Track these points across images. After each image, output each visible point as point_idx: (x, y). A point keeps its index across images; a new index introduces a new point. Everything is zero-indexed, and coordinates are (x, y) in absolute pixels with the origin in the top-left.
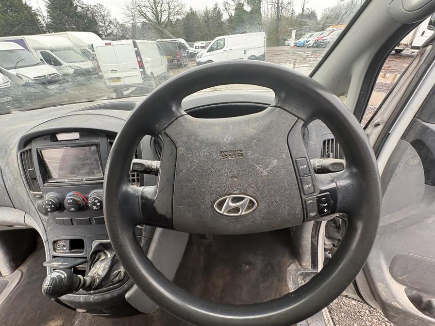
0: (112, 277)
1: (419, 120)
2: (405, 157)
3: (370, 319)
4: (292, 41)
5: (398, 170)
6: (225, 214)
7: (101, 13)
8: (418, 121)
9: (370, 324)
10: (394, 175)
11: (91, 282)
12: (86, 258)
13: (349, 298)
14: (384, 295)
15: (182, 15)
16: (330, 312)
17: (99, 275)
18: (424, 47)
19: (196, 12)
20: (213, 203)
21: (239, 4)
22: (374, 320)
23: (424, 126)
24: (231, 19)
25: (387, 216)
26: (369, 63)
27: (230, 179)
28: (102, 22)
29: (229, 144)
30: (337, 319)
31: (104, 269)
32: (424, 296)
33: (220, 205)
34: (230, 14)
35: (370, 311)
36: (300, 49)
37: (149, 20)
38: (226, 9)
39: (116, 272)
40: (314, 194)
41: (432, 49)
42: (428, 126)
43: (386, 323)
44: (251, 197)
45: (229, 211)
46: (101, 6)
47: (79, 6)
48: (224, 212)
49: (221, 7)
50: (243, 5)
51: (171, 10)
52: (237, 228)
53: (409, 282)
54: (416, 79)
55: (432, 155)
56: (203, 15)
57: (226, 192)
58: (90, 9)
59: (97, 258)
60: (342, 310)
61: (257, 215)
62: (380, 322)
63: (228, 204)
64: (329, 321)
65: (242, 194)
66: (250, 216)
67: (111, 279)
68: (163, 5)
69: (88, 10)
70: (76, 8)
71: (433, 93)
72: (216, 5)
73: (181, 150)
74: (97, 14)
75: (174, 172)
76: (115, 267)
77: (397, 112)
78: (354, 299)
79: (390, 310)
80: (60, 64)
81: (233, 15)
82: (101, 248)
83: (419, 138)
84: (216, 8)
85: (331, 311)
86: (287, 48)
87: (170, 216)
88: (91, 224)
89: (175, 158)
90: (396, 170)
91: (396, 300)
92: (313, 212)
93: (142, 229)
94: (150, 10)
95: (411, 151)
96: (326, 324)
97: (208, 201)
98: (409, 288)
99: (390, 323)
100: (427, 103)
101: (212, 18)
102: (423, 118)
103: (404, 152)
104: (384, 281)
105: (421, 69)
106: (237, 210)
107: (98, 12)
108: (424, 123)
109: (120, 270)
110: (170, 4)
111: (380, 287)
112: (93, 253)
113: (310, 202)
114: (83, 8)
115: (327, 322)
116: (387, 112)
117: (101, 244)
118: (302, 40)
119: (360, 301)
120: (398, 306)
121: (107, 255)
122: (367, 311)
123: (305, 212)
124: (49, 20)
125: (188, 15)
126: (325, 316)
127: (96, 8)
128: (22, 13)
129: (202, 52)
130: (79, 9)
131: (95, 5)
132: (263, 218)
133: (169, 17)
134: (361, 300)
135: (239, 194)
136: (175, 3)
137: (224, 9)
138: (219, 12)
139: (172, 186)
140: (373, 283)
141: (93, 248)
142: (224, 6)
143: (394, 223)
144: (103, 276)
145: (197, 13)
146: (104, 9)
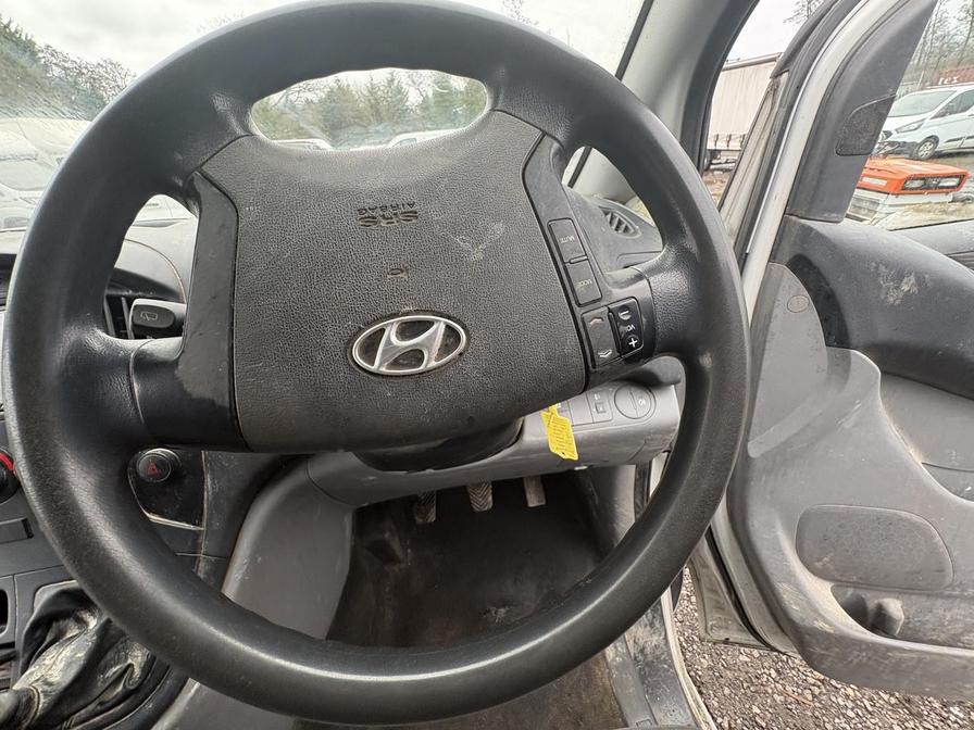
0: (100, 685)
1: (794, 218)
2: (783, 297)
3: (780, 687)
5: (775, 326)
6: (384, 370)
7: (115, 81)
8: (791, 221)
9: (782, 698)
10: (769, 337)
11: (17, 708)
12: (11, 645)
13: (733, 644)
14: (795, 609)
15: (318, 92)
16: (700, 693)
17: (50, 684)
18: (776, 77)
19: (348, 86)
20: (348, 344)
22: (788, 688)
23: (803, 226)
24: (425, 106)
25: (771, 430)
26: (685, 96)
27: (389, 277)
29: (381, 191)
30: (716, 704)
31: (69, 665)
32: (869, 595)
33: (369, 350)
34: (424, 93)
35: (777, 671)
39: (114, 670)
40: (602, 304)
41: (789, 79)
42: (812, 226)
43: (812, 688)
44: (449, 318)
45: (395, 364)
46: (116, 65)
47: (56, 64)
48: (380, 365)
52: (421, 409)
53: (837, 570)
54: (774, 138)
55: (828, 285)
56: (365, 93)
57: (381, 311)
58: (85, 71)
59: (48, 639)
60: (723, 681)
61: (468, 366)
62: (800, 691)
63: (389, 342)
64: (699, 707)
65: (425, 312)
66: (451, 371)
67: (97, 692)
69: (81, 74)
70: (46, 67)
71: (806, 161)
73: (249, 212)
74: (104, 84)
75: (231, 273)
76: (110, 655)
77: (753, 206)
78: (742, 645)
79: (814, 641)
81: (430, 96)
82: (65, 606)
83: (799, 252)
84: (393, 80)
85: (702, 689)
87: (227, 399)
88: (30, 536)
89: (233, 238)
90: (772, 325)
91: (820, 614)
92: (605, 349)
93: (197, 534)
95: (791, 283)
96: (693, 716)
97: (332, 341)
98: (839, 584)
99: (819, 687)
100: (800, 182)
102: (799, 213)
103: (779, 285)
104: (791, 578)
105: (779, 117)
106: (416, 356)
107: (107, 79)
108: (803, 221)
109: (129, 661)
111: (785, 592)
112: (36, 625)
113: (596, 324)
114: (65, 69)
115: (695, 710)
116: (736, 211)
117: (64, 593)
119: (754, 647)
120: (827, 628)
121: (87, 624)
122: (772, 671)
123: (588, 351)
125: (332, 91)
126: (689, 697)
127: (101, 70)
130: (56, 71)
132: (486, 373)
134: (756, 643)
135: (417, 312)
137: (410, 82)
138: (399, 88)
139: (227, 311)
140: (772, 589)
141: (38, 606)
143: (785, 442)
144: (64, 685)
145: (351, 88)
146: (123, 73)
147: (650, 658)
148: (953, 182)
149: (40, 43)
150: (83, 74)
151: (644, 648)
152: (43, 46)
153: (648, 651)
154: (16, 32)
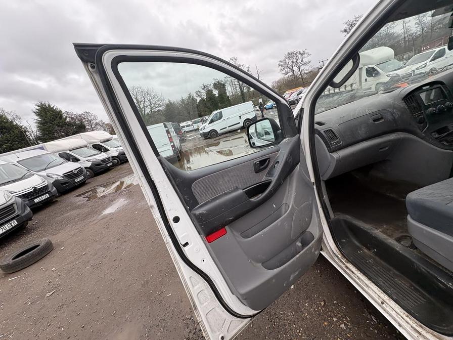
21: (209, 91)
28: (88, 126)
36: (271, 110)
38: (199, 96)
49: (195, 95)
50: (212, 90)
72: (190, 94)
80: (79, 160)
110: (151, 100)
124: (38, 133)
128: (12, 132)
129: (204, 125)
133: (151, 110)
136: (156, 99)
142: (197, 94)
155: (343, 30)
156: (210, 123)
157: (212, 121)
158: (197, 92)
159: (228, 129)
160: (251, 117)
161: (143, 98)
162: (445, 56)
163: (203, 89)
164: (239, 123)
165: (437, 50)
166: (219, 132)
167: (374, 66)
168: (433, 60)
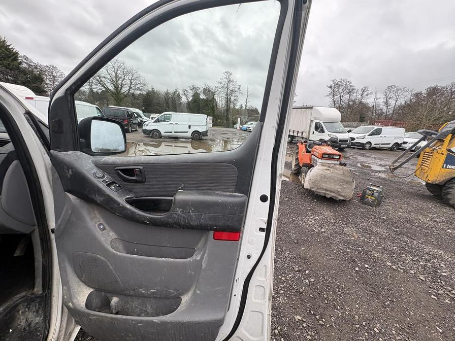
4: (238, 126)
7: (52, 73)
15: (144, 91)
19: (157, 91)
21: (196, 93)
24: (189, 104)
28: (50, 81)
34: (188, 99)
37: (107, 89)
38: (185, 94)
46: (55, 68)
47: (26, 63)
49: (181, 93)
50: (199, 94)
51: (132, 86)
53: (89, 281)
56: (164, 95)
58: (39, 67)
68: (125, 80)
69: (36, 68)
70: (20, 63)
72: (176, 90)
74: (46, 73)
81: (191, 100)
84: (176, 92)
86: (234, 130)
91: (71, 300)
94: (110, 82)
101: (172, 98)
107: (48, 72)
110: (132, 81)
114: (29, 65)
118: (245, 126)
125: (149, 92)
127: (47, 68)
129: (149, 122)
130: (25, 65)
131: (47, 66)
133: (129, 90)
136: (137, 81)
137: (183, 94)
138: (178, 95)
146: (57, 71)
147: (32, 329)
148: (338, 157)
149: (21, 54)
150: (37, 68)
151: (30, 324)
152: (22, 55)
153: (33, 325)
154: (12, 48)
155: (329, 86)
156: (155, 122)
157: (158, 121)
158: (184, 91)
159: (173, 134)
160: (201, 130)
161: (123, 75)
162: (380, 135)
163: (191, 90)
164: (187, 132)
165: (376, 127)
166: (163, 134)
167: (322, 122)
168: (371, 135)
